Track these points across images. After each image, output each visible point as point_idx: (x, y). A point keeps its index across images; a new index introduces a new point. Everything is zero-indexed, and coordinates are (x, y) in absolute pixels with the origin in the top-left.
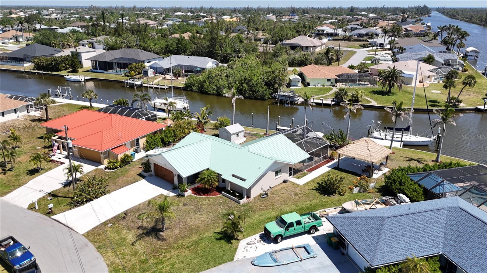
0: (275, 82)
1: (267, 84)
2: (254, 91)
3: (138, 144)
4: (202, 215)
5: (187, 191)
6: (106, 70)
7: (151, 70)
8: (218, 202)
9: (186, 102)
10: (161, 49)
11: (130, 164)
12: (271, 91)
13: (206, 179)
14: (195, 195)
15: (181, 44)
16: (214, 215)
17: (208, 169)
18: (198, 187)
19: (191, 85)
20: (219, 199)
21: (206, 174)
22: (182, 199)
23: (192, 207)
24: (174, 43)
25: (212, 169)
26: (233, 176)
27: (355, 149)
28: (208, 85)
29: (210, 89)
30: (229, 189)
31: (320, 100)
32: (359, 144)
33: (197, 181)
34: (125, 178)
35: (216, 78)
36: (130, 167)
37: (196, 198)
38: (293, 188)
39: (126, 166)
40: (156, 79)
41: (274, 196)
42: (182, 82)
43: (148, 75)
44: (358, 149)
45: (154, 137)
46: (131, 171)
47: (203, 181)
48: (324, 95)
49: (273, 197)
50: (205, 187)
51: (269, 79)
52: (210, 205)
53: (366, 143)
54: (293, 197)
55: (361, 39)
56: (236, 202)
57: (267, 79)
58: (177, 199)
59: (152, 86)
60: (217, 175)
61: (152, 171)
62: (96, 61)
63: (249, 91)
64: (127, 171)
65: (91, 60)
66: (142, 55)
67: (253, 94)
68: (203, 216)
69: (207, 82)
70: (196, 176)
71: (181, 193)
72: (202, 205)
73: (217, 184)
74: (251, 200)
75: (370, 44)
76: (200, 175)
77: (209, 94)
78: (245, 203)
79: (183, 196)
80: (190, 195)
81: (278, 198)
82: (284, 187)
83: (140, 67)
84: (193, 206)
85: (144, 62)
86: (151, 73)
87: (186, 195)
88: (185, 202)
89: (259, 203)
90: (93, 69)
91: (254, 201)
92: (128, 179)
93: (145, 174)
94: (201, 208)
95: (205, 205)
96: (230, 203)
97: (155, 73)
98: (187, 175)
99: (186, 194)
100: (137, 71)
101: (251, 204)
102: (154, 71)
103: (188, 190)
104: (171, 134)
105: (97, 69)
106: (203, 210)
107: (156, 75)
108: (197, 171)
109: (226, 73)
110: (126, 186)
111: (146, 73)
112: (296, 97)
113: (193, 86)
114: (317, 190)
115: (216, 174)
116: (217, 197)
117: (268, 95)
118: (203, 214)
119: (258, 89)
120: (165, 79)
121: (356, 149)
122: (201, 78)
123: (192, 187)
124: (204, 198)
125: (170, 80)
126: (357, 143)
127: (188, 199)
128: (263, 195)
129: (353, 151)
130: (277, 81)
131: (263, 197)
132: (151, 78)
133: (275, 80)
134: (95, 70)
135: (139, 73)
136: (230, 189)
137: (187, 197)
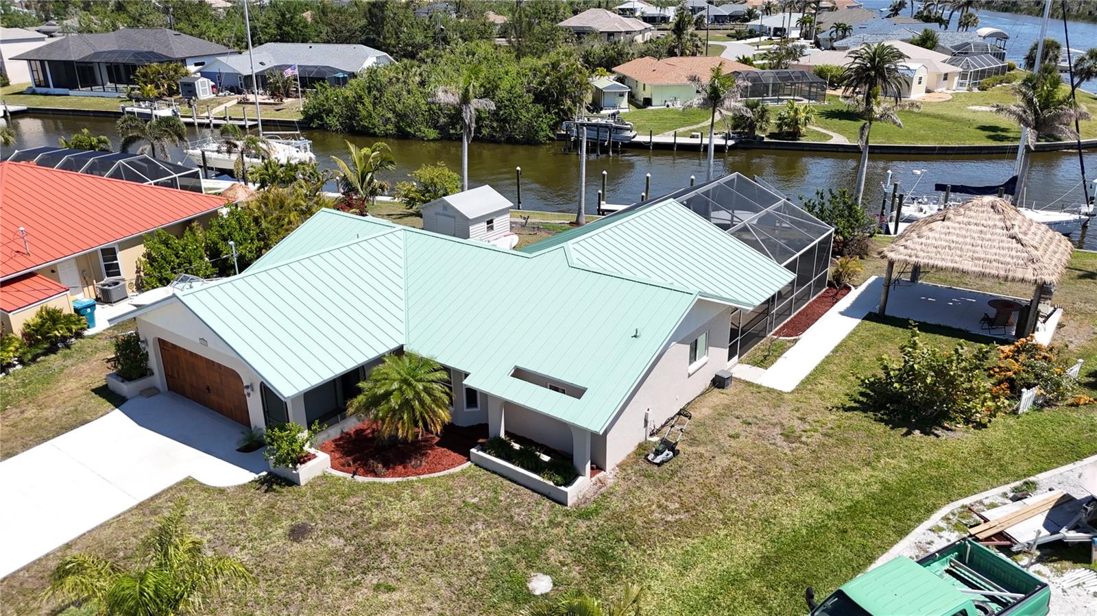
0: (563, 92)
1: (539, 98)
2: (505, 121)
3: (113, 270)
4: (390, 589)
5: (309, 457)
6: (73, 86)
7: (205, 80)
8: (459, 502)
9: (306, 148)
10: (238, 41)
11: (68, 347)
12: (551, 118)
13: (394, 402)
14: (349, 476)
15: (290, 24)
16: (450, 584)
17: (399, 352)
18: (359, 432)
19: (320, 113)
20: (463, 488)
21: (395, 375)
22: (285, 498)
23: (335, 542)
24: (271, 23)
25: (420, 347)
26: (519, 373)
27: (955, 238)
28: (371, 108)
29: (376, 121)
30: (502, 435)
31: (692, 137)
32: (966, 220)
33: (351, 410)
34: (31, 412)
35: (392, 89)
36: (69, 362)
37: (353, 490)
38: (766, 411)
39: (52, 356)
40: (220, 104)
41: (701, 449)
42: (293, 109)
43: (196, 95)
44: (968, 240)
45: (175, 242)
46: (70, 375)
47: (384, 407)
48: (699, 126)
49: (701, 456)
50: (390, 437)
51: (544, 83)
52: (424, 522)
53: (998, 217)
54: (787, 451)
55: (721, 27)
56: (542, 494)
57: (540, 84)
58: (262, 501)
59: (207, 121)
60: (444, 376)
61: (152, 374)
62: (42, 62)
63: (491, 121)
64: (49, 378)
65: (29, 61)
66: (179, 44)
67: (503, 129)
68: (396, 596)
69: (367, 100)
70: (348, 383)
71: (280, 469)
72: (385, 525)
73: (445, 415)
74: (610, 482)
75: (751, 31)
76: (365, 380)
77: (374, 135)
78: (586, 500)
79: (292, 482)
80: (324, 477)
81: (723, 461)
82: (727, 407)
83: (172, 73)
84: (340, 535)
85: (183, 61)
86: (204, 88)
87: (303, 480)
88: (301, 518)
89: (650, 494)
90: (37, 86)
91: (624, 485)
92: (48, 413)
93: (125, 388)
94: (380, 544)
95: (396, 524)
96: (519, 505)
97: (217, 88)
98: (304, 386)
99: (306, 473)
100: (163, 86)
101: (615, 504)
102: (213, 84)
103: (312, 451)
104: (247, 231)
105: (49, 87)
106: (394, 556)
107: (220, 94)
108: (350, 365)
109: (421, 74)
110: (26, 447)
111: (189, 88)
112: (628, 129)
113: (327, 115)
114: (865, 411)
115: (438, 375)
116: (452, 476)
117: (545, 132)
118: (392, 583)
119: (516, 113)
120: (244, 102)
121: (961, 240)
122: (348, 92)
123: (334, 432)
124: (390, 486)
125: (259, 105)
126: (960, 219)
127: (315, 497)
128: (657, 453)
129: (950, 248)
130: (569, 88)
131: (659, 459)
132: (205, 102)
133: (562, 86)
134: (44, 90)
135: (171, 93)
136: (506, 433)
137: (311, 485)
